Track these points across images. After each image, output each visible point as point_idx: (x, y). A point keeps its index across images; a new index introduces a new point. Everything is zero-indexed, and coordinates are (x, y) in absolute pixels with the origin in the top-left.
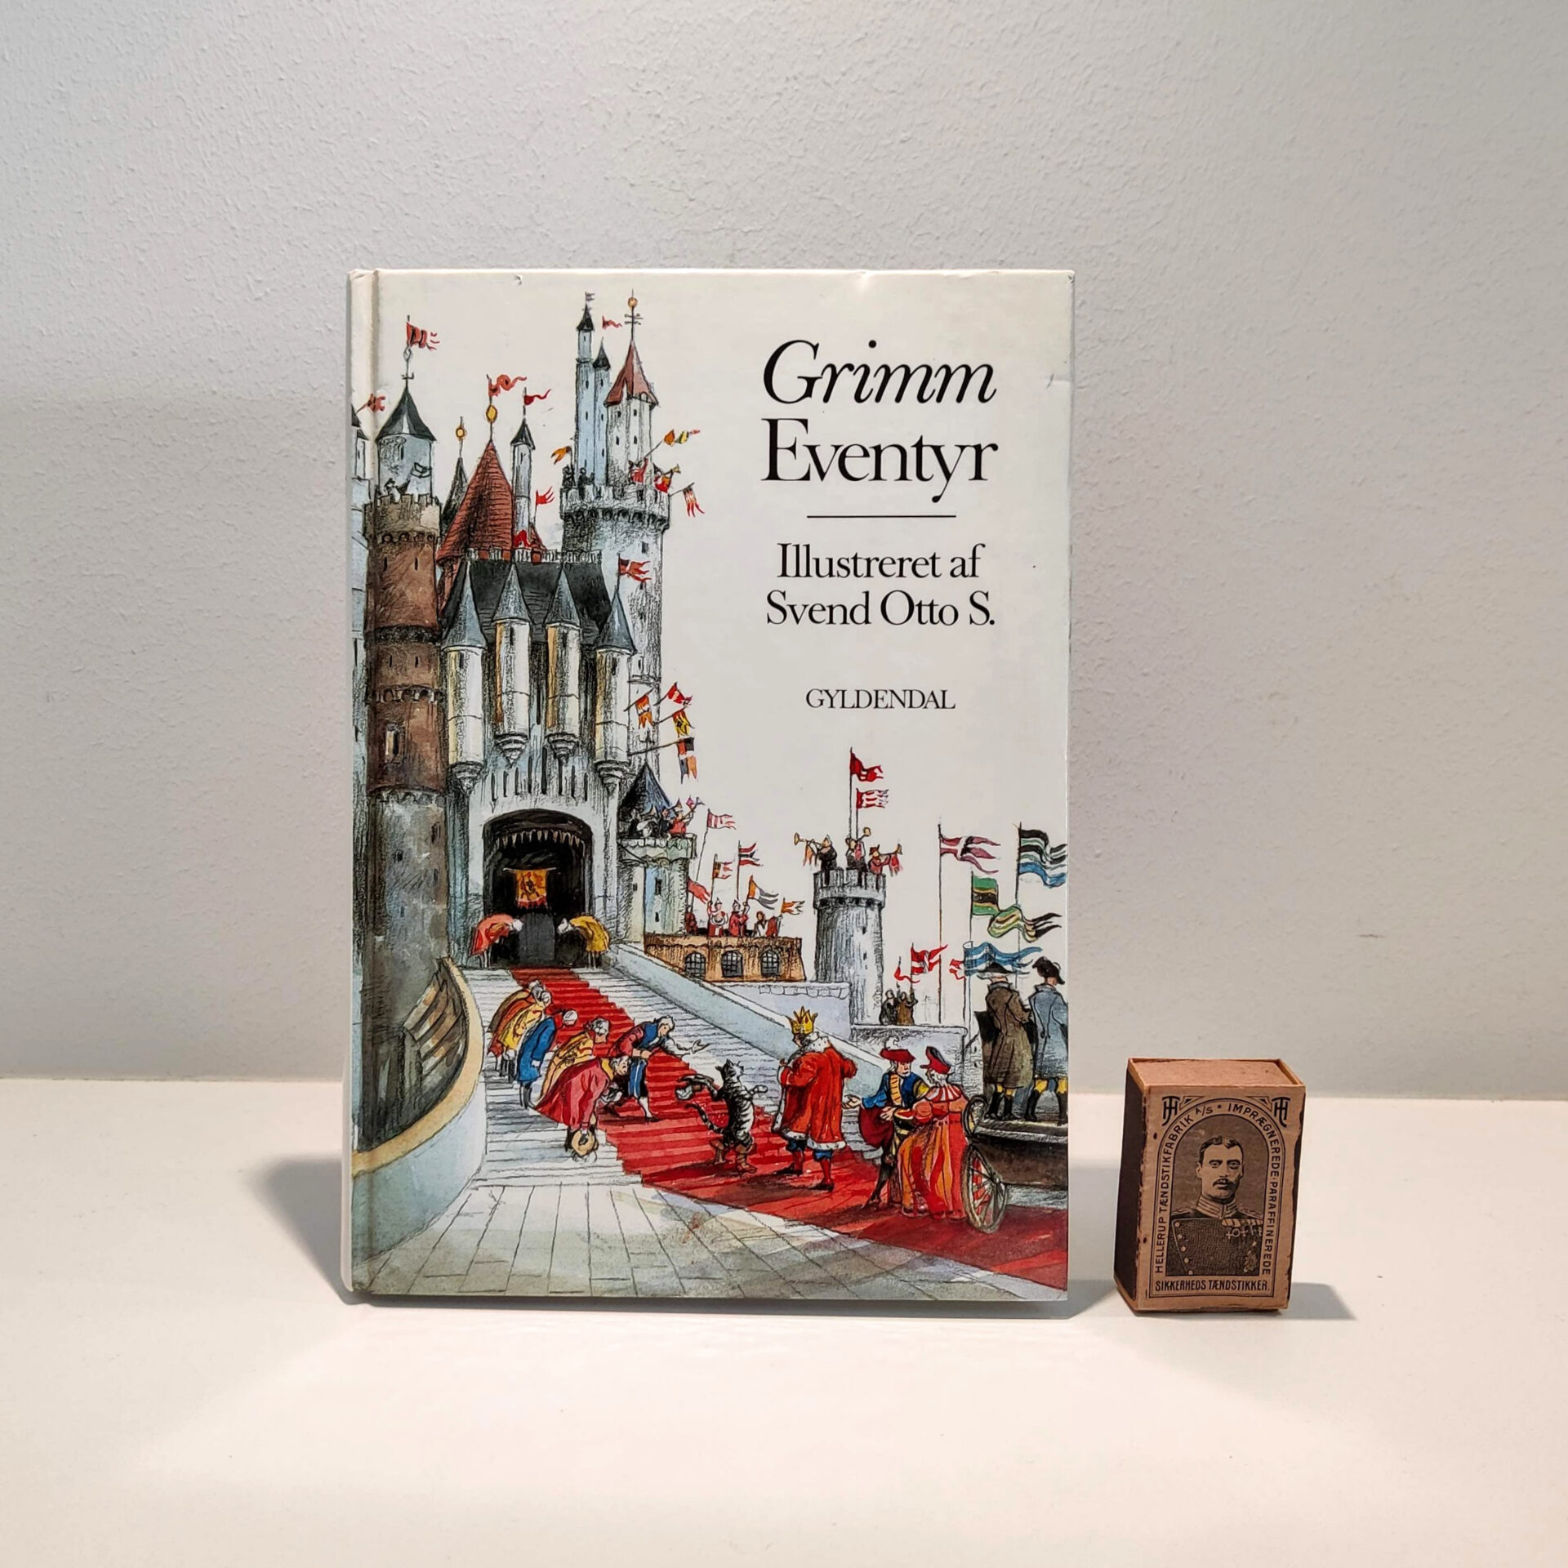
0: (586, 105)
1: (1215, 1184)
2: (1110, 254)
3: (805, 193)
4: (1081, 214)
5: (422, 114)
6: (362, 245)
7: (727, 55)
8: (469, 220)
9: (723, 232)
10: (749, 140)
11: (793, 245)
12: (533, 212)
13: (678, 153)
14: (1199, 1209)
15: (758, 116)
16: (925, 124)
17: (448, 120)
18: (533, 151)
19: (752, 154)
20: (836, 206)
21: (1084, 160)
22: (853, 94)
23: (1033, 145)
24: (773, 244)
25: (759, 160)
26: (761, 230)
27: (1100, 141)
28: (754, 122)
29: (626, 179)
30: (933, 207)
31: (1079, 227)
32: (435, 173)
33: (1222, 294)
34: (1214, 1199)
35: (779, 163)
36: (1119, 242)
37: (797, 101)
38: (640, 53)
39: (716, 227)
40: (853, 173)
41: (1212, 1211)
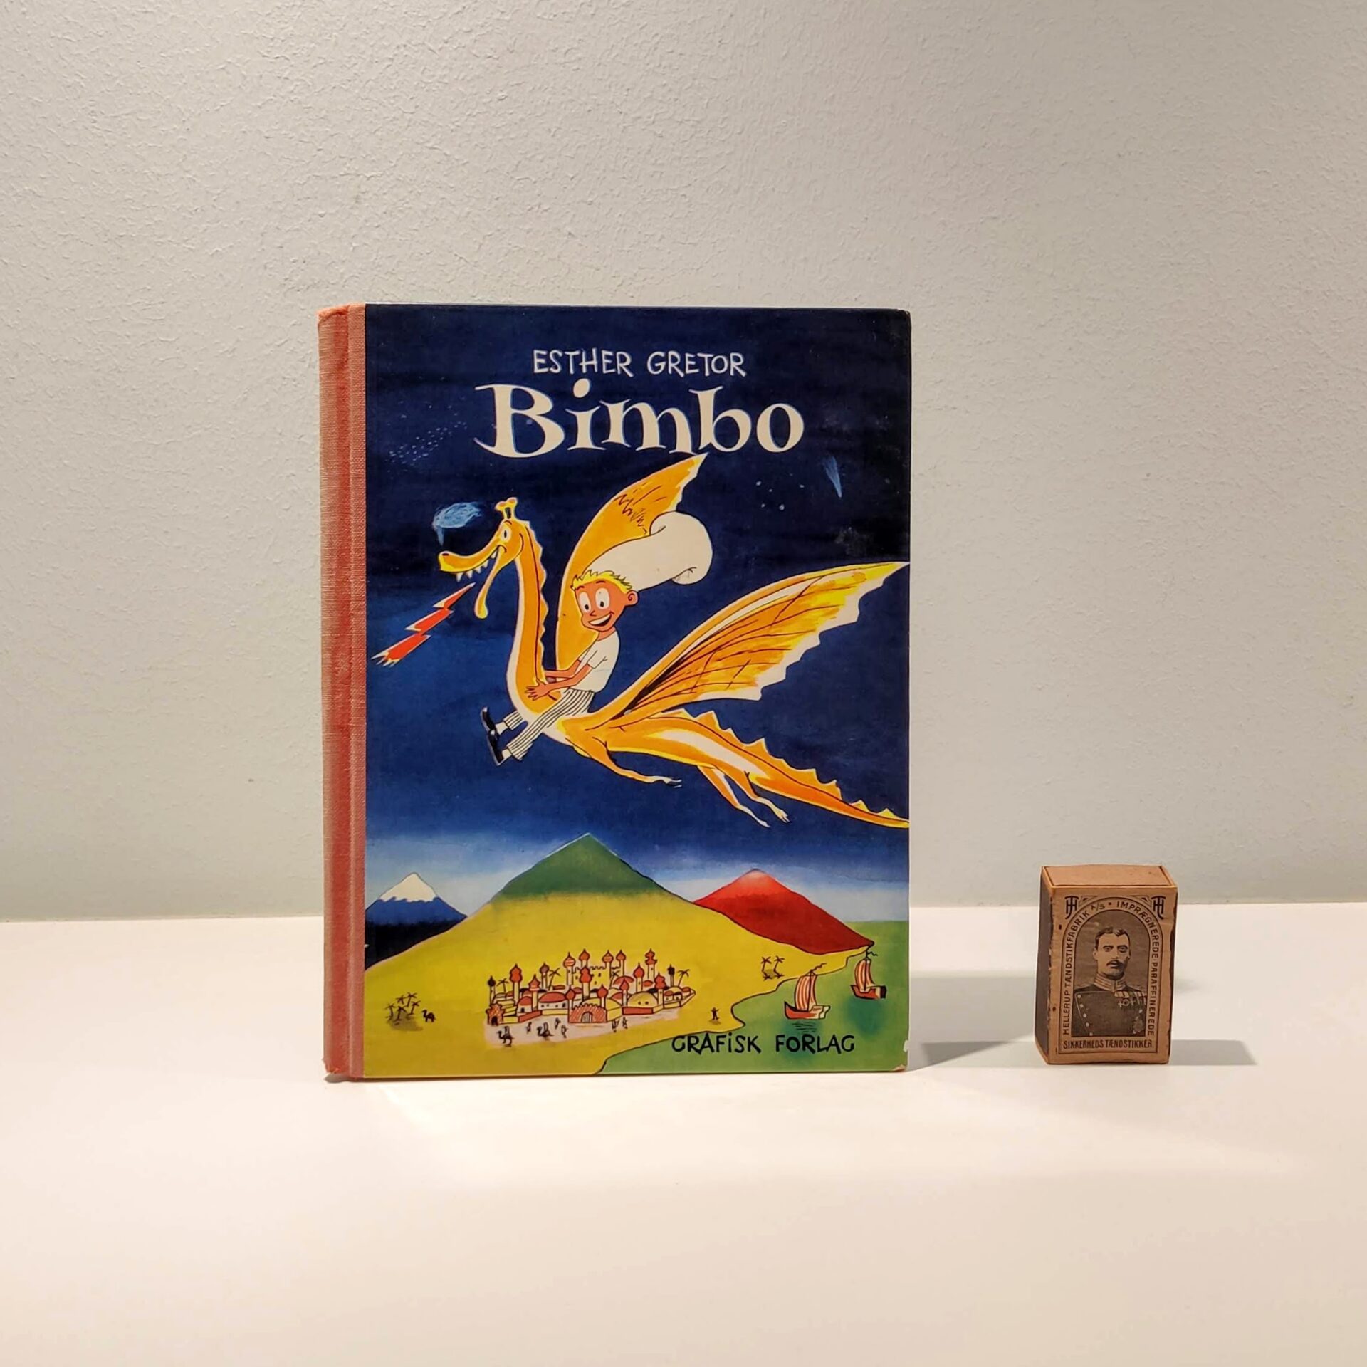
0: (223, 69)
1: (1108, 964)
2: (684, 195)
3: (418, 143)
4: (656, 160)
5: (79, 76)
6: (30, 190)
7: (344, 26)
8: (124, 168)
9: (349, 177)
10: (367, 99)
11: (410, 189)
12: (181, 160)
13: (306, 110)
14: (1096, 984)
15: (373, 78)
16: (520, 84)
17: (102, 81)
18: (178, 108)
19: (370, 111)
20: (446, 155)
21: (657, 115)
22: (456, 60)
23: (612, 102)
24: (392, 188)
25: (376, 115)
26: (382, 175)
27: (670, 99)
28: (370, 83)
29: (259, 132)
30: (528, 156)
31: (655, 172)
32: (94, 127)
33: (780, 229)
34: (1108, 976)
35: (394, 118)
36: (690, 185)
37: (407, 65)
38: (267, 24)
39: (342, 173)
40: (458, 126)
41: (1107, 986)
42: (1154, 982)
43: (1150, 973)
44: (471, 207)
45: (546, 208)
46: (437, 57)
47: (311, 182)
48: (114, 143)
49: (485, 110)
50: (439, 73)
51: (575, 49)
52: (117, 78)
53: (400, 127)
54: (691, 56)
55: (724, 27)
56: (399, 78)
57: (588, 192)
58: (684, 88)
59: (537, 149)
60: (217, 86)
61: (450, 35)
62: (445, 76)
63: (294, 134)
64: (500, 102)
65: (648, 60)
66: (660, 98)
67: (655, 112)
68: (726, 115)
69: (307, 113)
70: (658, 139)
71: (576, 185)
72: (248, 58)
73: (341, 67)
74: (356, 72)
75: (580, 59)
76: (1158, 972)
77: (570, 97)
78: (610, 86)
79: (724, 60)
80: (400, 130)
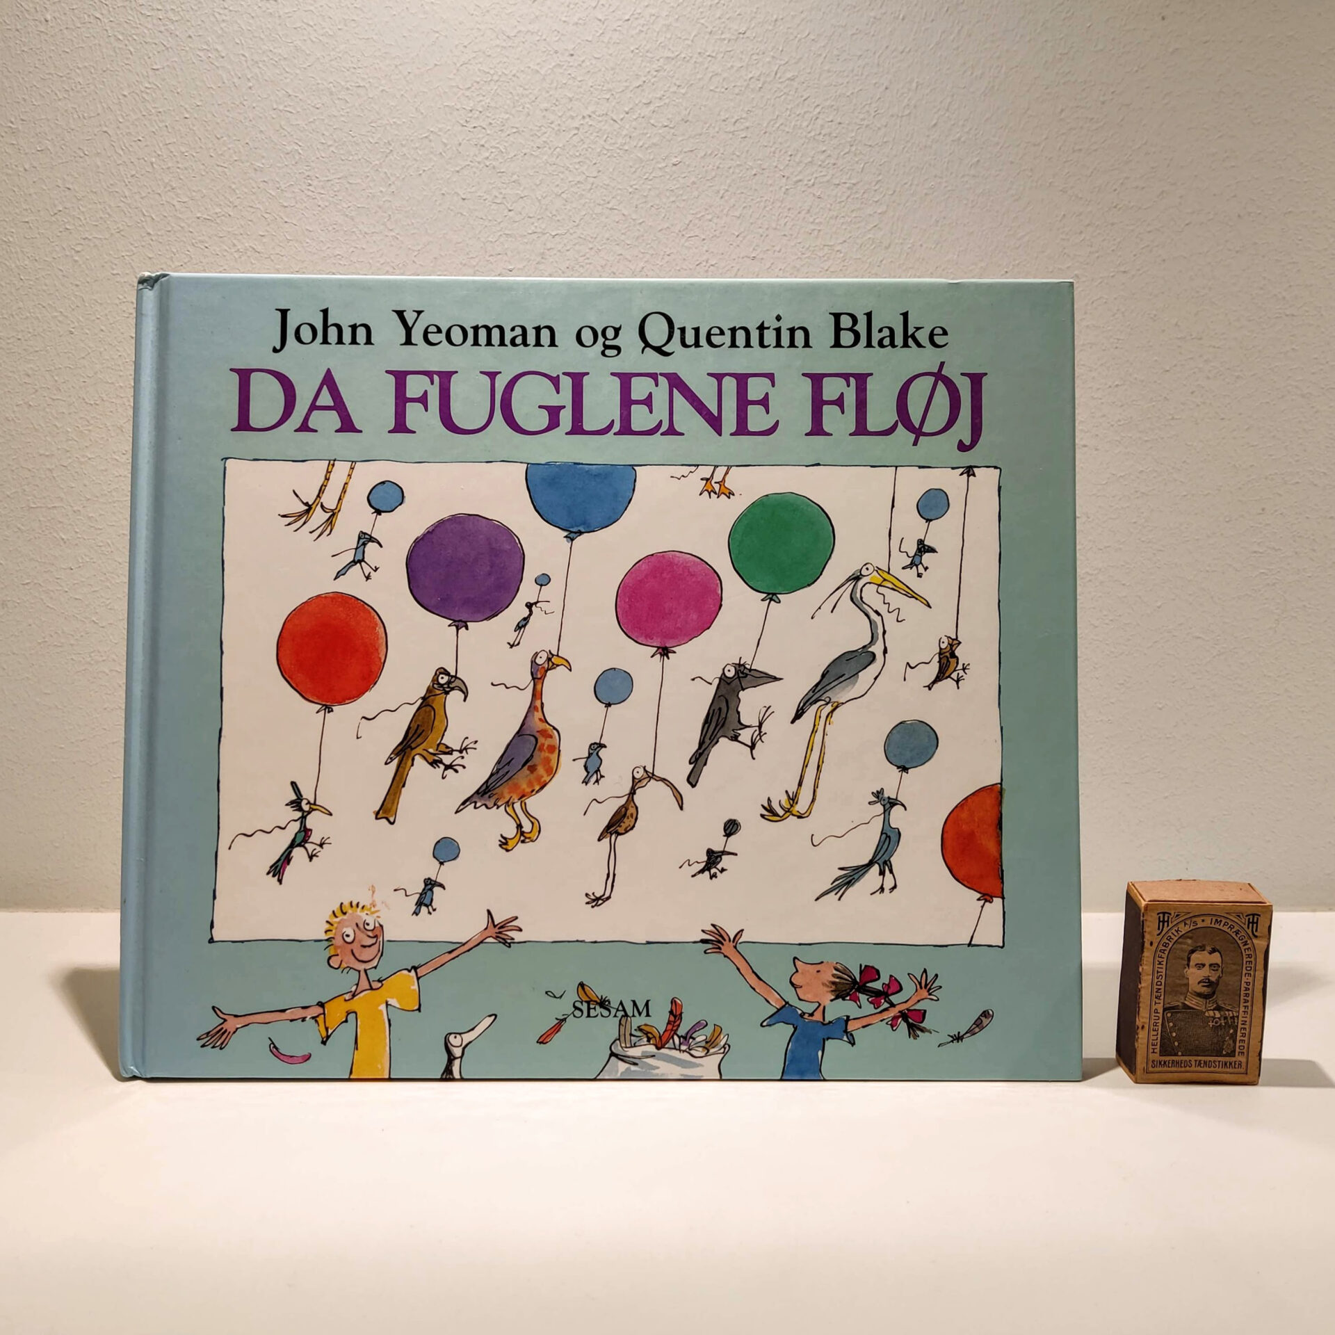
1: (1199, 983)
3: (599, 204)
5: (298, 144)
7: (536, 98)
9: (534, 236)
10: (554, 164)
11: (591, 246)
12: (386, 220)
13: (500, 174)
14: (1186, 1002)
15: (561, 145)
16: (691, 151)
17: (318, 149)
18: (385, 173)
19: (557, 175)
20: (624, 215)
21: (816, 178)
22: (635, 129)
23: (776, 167)
24: (575, 245)
25: (562, 179)
26: (566, 233)
27: (829, 164)
28: (558, 149)
29: (458, 195)
30: (698, 216)
32: (309, 190)
37: (592, 134)
38: (467, 96)
39: (530, 232)
40: (636, 189)
41: (1197, 1004)
42: (1246, 1001)
43: (1242, 992)
44: (646, 262)
45: (713, 263)
46: (618, 126)
47: (502, 239)
48: (327, 204)
49: (660, 174)
50: (620, 141)
51: (744, 119)
52: (331, 146)
53: (584, 190)
54: (848, 124)
55: (880, 98)
56: (585, 146)
57: (751, 249)
58: (842, 153)
59: (706, 210)
60: (420, 153)
61: (631, 106)
62: (625, 143)
63: (487, 197)
64: (674, 168)
65: (810, 128)
66: (820, 163)
67: (814, 176)
68: (880, 178)
69: (500, 177)
70: (817, 200)
71: (741, 241)
72: (448, 128)
73: (532, 136)
74: (545, 139)
75: (747, 128)
76: (1250, 992)
77: (738, 163)
78: (774, 153)
79: (879, 129)
80: (583, 193)
